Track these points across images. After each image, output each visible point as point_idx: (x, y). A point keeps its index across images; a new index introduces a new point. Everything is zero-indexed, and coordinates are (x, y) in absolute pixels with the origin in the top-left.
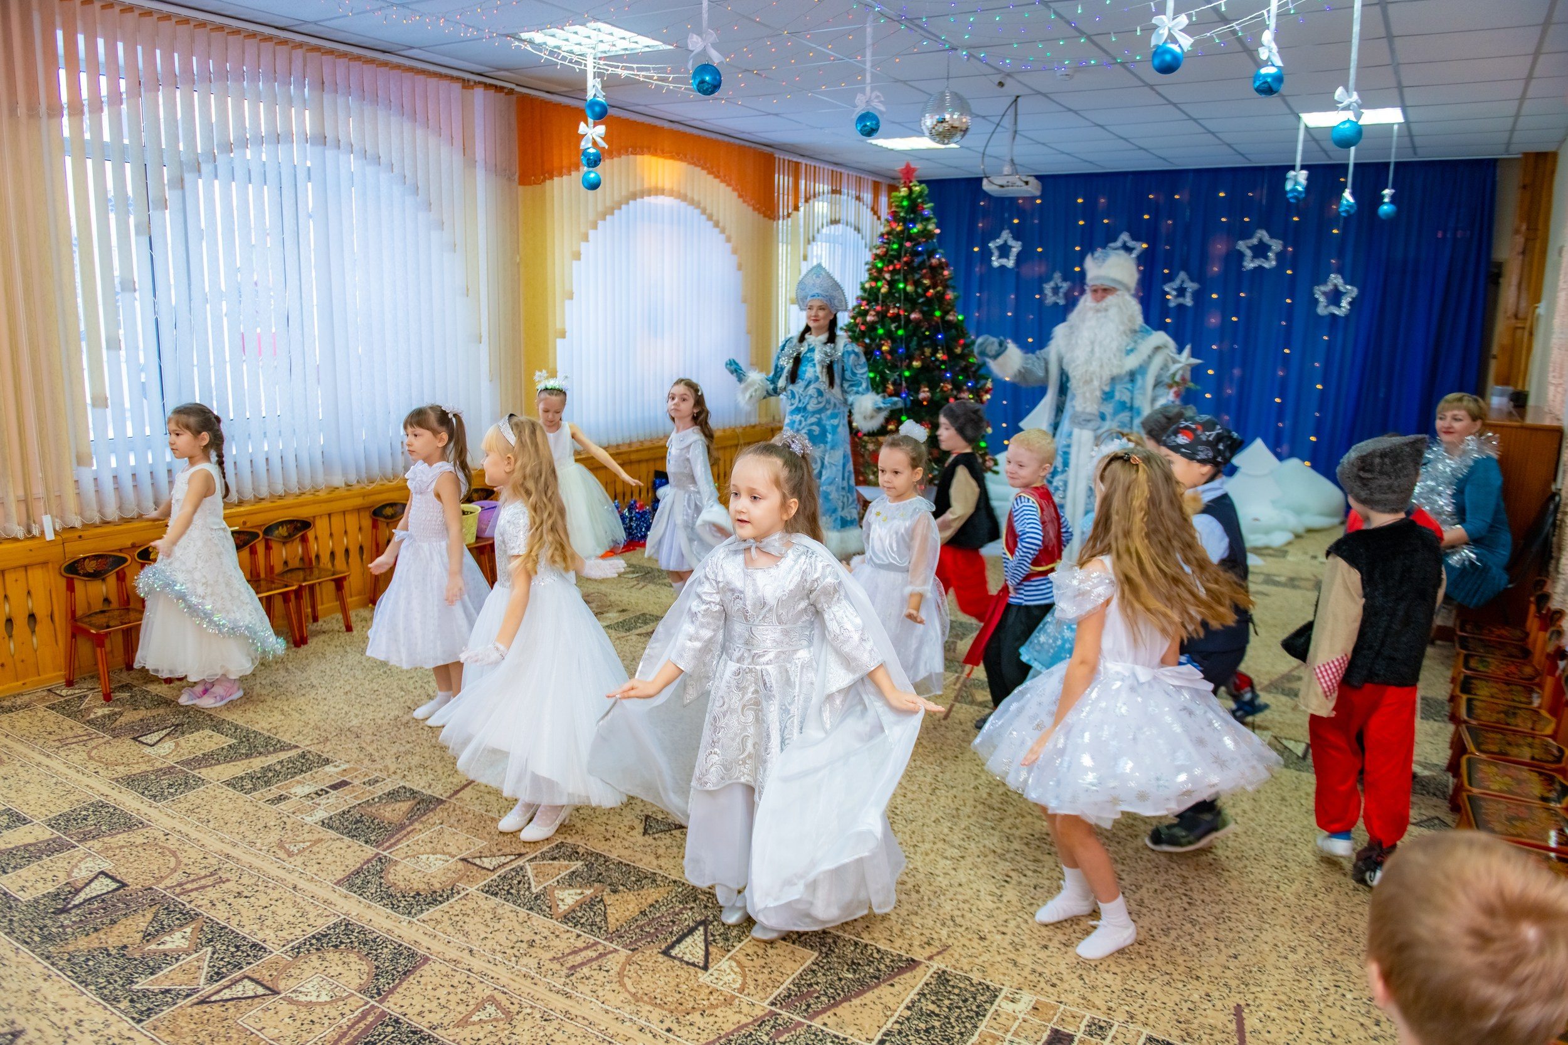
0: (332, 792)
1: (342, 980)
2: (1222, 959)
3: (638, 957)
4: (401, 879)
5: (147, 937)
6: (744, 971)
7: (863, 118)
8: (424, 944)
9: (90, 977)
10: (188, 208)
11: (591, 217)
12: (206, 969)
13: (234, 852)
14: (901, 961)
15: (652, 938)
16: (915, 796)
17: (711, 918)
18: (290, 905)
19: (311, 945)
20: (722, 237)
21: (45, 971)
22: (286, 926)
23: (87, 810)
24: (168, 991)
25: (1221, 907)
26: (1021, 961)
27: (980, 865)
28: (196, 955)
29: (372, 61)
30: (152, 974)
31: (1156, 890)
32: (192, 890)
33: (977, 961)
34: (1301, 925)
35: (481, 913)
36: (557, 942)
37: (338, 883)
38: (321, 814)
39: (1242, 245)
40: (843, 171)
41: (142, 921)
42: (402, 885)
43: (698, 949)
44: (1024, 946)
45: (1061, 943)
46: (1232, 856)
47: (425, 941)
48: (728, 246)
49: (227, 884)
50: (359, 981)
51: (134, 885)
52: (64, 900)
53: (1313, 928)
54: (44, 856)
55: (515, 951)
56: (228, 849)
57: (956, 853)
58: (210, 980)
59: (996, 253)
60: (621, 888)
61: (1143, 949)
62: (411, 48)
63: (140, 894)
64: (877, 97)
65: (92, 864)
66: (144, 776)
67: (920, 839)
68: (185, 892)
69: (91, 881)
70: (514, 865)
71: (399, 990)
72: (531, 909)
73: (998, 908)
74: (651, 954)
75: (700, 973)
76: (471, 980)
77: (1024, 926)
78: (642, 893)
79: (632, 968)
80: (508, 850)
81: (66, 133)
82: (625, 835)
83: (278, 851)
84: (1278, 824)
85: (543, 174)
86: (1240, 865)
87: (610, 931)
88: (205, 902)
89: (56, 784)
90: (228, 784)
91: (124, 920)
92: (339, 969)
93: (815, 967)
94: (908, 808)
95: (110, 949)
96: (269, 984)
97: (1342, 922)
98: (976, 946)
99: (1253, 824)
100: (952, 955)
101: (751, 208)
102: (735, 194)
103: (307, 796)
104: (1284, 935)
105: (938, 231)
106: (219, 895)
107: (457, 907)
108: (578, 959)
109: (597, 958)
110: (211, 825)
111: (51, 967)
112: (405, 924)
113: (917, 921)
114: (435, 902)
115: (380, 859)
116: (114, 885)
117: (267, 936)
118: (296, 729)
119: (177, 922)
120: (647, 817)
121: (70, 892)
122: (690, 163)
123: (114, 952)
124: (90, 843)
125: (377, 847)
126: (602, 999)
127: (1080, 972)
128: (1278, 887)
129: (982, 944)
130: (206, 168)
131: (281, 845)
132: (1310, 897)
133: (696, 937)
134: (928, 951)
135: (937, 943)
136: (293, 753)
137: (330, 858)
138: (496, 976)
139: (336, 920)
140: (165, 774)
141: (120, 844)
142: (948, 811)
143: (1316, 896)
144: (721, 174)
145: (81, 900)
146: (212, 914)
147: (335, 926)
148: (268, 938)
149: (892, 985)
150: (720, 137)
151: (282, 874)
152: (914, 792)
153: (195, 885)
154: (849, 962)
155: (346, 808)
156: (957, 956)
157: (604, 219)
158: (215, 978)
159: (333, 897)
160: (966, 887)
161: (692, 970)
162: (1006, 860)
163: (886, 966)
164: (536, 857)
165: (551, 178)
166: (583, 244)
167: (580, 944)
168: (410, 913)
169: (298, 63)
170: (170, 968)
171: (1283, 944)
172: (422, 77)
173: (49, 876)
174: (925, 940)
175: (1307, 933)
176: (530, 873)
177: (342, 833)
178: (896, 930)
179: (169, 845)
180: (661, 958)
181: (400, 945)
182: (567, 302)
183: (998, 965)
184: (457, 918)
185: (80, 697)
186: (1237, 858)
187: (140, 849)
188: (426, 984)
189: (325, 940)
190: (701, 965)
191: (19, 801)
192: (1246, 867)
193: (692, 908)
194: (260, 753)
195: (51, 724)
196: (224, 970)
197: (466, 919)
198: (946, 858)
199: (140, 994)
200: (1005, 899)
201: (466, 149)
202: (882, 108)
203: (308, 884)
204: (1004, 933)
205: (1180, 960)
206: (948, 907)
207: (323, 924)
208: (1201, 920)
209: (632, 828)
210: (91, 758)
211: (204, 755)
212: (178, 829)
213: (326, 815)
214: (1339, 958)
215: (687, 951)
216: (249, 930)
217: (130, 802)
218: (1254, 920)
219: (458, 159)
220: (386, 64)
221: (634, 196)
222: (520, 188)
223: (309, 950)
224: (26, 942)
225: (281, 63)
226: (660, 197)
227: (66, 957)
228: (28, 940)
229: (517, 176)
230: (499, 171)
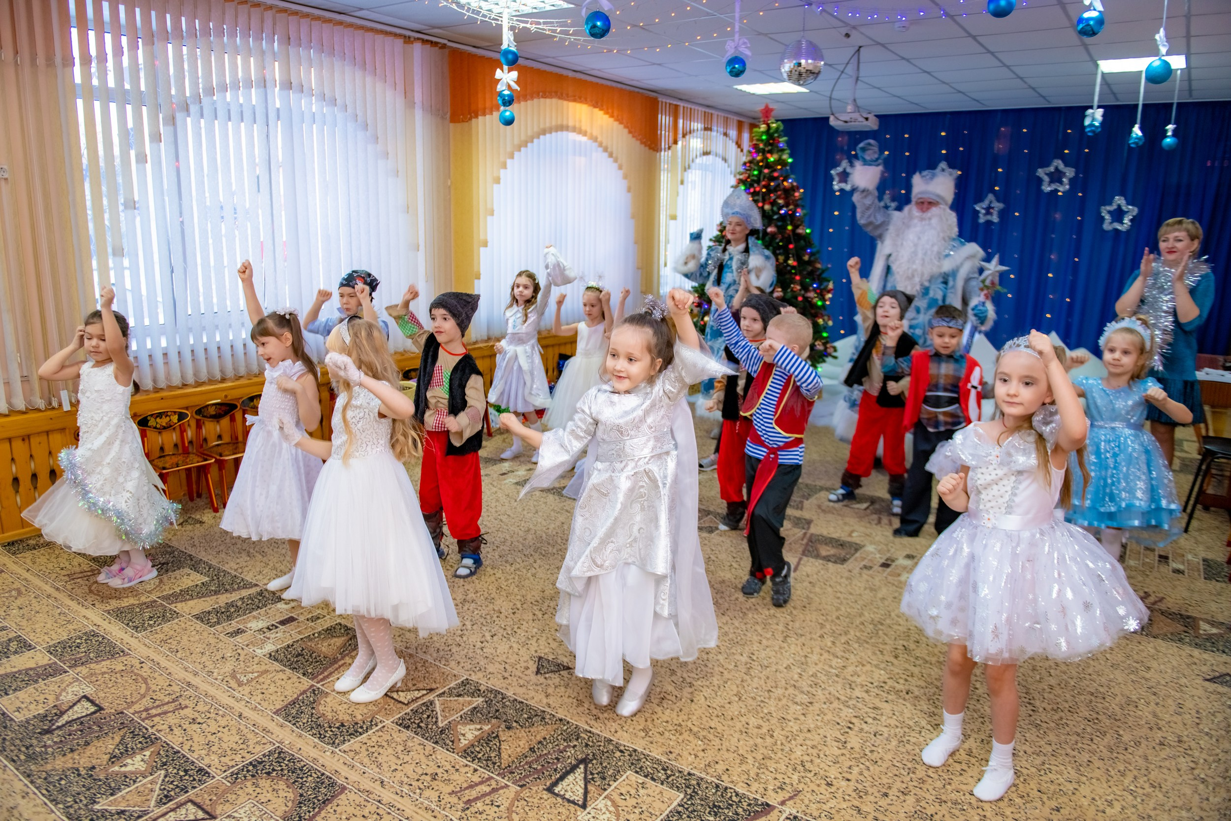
0: (281, 627)
1: (270, 807)
2: (1046, 811)
3: (525, 793)
4: (330, 710)
5: (114, 758)
6: (617, 810)
7: (732, 61)
8: (343, 774)
9: (60, 796)
10: (179, 141)
11: (509, 149)
12: (157, 792)
13: (195, 681)
14: (756, 805)
15: (538, 775)
16: (769, 643)
17: (591, 757)
18: (234, 732)
19: (248, 771)
20: (616, 165)
21: (25, 789)
22: (229, 753)
23: (81, 638)
24: (123, 812)
25: (1042, 758)
26: (864, 808)
27: (826, 711)
28: (151, 778)
29: (329, 21)
30: (112, 795)
31: (982, 741)
32: (155, 716)
33: (825, 807)
34: (1115, 778)
35: (394, 745)
36: (456, 776)
37: (277, 712)
38: (270, 647)
39: (1041, 172)
40: (713, 111)
41: (110, 744)
42: (330, 716)
43: (578, 788)
44: (866, 793)
45: (899, 791)
46: (1049, 707)
47: (344, 771)
48: (620, 173)
49: (185, 710)
50: (284, 808)
51: (109, 710)
52: (50, 721)
53: (1126, 782)
54: (40, 680)
55: (419, 783)
56: (190, 678)
57: (805, 699)
58: (160, 803)
59: (837, 179)
60: (515, 724)
62: (361, 9)
63: (113, 717)
64: (745, 43)
65: (78, 688)
66: (131, 609)
67: (773, 684)
68: (150, 717)
69: (75, 704)
70: (426, 699)
71: (318, 819)
72: (436, 743)
73: (843, 755)
74: (537, 791)
75: (580, 811)
76: (380, 811)
77: (866, 773)
78: (532, 730)
79: (520, 804)
80: (421, 685)
81: (78, 79)
82: (520, 675)
83: (231, 681)
84: (1088, 677)
85: (470, 114)
86: (1056, 717)
87: (503, 766)
88: (165, 727)
89: (60, 614)
90: (198, 617)
91: (96, 743)
92: (269, 796)
93: (680, 809)
94: (763, 654)
95: (81, 769)
96: (208, 809)
97: (1152, 776)
98: (824, 792)
99: (1065, 677)
100: (802, 800)
101: (638, 142)
102: (626, 131)
103: (260, 630)
104: (1101, 789)
105: (790, 160)
106: (177, 721)
107: (374, 739)
108: (474, 793)
109: (490, 793)
110: (179, 655)
111: (30, 785)
112: (328, 753)
113: (772, 765)
114: (355, 733)
115: (314, 690)
116: (93, 709)
117: (212, 762)
118: (258, 570)
119: (139, 746)
120: (540, 658)
121: (56, 714)
122: (590, 105)
123: (83, 772)
124: (79, 669)
125: (312, 679)
128: (1092, 740)
129: (830, 790)
130: (193, 109)
131: (233, 675)
132: (1121, 750)
133: (577, 775)
134: (782, 796)
135: (789, 788)
136: (253, 591)
137: (272, 689)
138: (402, 808)
139: (272, 748)
140: (148, 607)
141: (103, 670)
142: (797, 658)
143: (1126, 749)
144: (615, 114)
145: (64, 722)
146: (169, 738)
147: (271, 753)
148: (212, 763)
150: (614, 84)
151: (231, 702)
152: (768, 639)
153: (159, 711)
154: (711, 804)
155: (290, 642)
156: (807, 802)
157: (520, 150)
158: (164, 800)
159: (271, 726)
160: (814, 733)
161: (572, 807)
162: (848, 707)
163: (744, 810)
164: (444, 693)
165: (476, 116)
166: (502, 171)
167: (476, 779)
168: (334, 743)
169: (268, 23)
170: (128, 789)
171: (1101, 798)
172: (371, 34)
173: (41, 698)
174: (779, 784)
175: (1121, 787)
176: (438, 708)
177: (285, 666)
178: (752, 774)
179: (142, 673)
180: (546, 795)
181: (323, 774)
182: (489, 218)
183: (843, 812)
184: (373, 750)
186: (1053, 709)
187: (118, 675)
188: (341, 814)
189: (260, 767)
190: (580, 803)
191: (28, 629)
192: (1061, 718)
193: (575, 746)
194: (226, 591)
195: (64, 561)
196: (172, 793)
197: (381, 751)
198: (796, 703)
199: (99, 814)
200: (849, 746)
201: (407, 93)
202: (748, 53)
203: (251, 712)
204: (848, 780)
206: (799, 752)
207: (260, 751)
208: (1025, 771)
209: (527, 668)
210: (91, 591)
211: (181, 591)
212: (152, 657)
213: (274, 648)
214: (1152, 813)
215: (569, 788)
216: (198, 756)
217: (116, 632)
218: (1072, 772)
219: (400, 101)
220: (341, 23)
221: (544, 132)
222: (451, 125)
223: (245, 777)
224: (14, 761)
225: (255, 22)
226: (565, 133)
227: (44, 775)
228: (15, 758)
229: (448, 115)
230: (434, 111)
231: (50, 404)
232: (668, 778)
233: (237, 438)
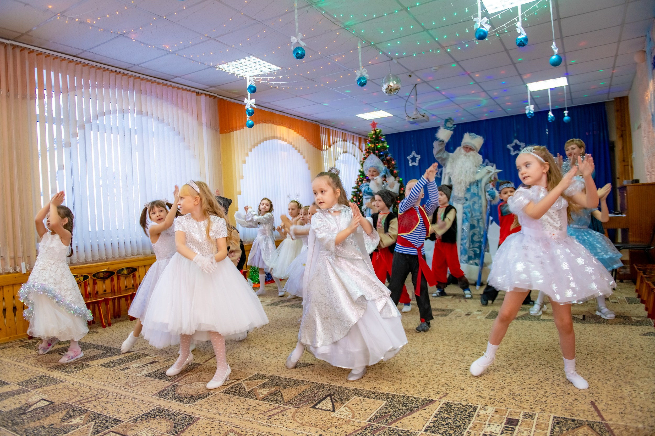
0: (150, 365)
1: (158, 429)
3: (300, 410)
4: (184, 391)
5: (63, 420)
6: (352, 410)
7: (359, 79)
8: (197, 413)
10: (86, 138)
11: (249, 147)
12: (91, 430)
13: (104, 388)
14: (426, 401)
15: (306, 403)
16: (416, 346)
17: (333, 393)
18: (132, 404)
19: (142, 418)
20: (302, 156)
22: (130, 412)
23: (36, 378)
26: (483, 395)
28: (87, 425)
29: (160, 83)
30: (65, 433)
31: (536, 366)
32: (85, 402)
33: (462, 397)
34: (608, 372)
35: (223, 400)
36: (260, 408)
37: (154, 395)
38: (145, 372)
39: (509, 146)
40: (346, 132)
41: (61, 415)
42: (184, 393)
43: (329, 405)
44: (483, 390)
45: (500, 388)
47: (197, 412)
48: (304, 160)
49: (102, 399)
50: (166, 429)
51: (57, 403)
52: (24, 410)
54: (15, 395)
55: (241, 412)
56: (102, 387)
57: (440, 362)
58: (94, 434)
59: (410, 161)
60: (288, 387)
61: (539, 386)
62: (176, 77)
63: (60, 405)
64: (365, 71)
65: (38, 397)
68: (82, 403)
69: (37, 402)
70: (237, 383)
71: (186, 431)
72: (246, 397)
74: (307, 409)
75: (332, 413)
76: (221, 425)
77: (480, 384)
78: (298, 388)
79: (298, 414)
80: (233, 378)
83: (125, 386)
85: (229, 129)
88: (91, 406)
89: (22, 371)
91: (52, 415)
92: (157, 425)
93: (386, 406)
95: (45, 426)
96: (123, 433)
97: (626, 369)
98: (460, 392)
100: (450, 397)
101: (312, 146)
102: (305, 140)
103: (138, 367)
104: (601, 376)
106: (98, 403)
107: (212, 399)
108: (272, 413)
109: (281, 412)
110: (94, 380)
111: (16, 434)
112: (187, 407)
113: (430, 386)
114: (200, 398)
115: (173, 386)
116: (48, 403)
117: (122, 416)
119: (78, 414)
121: (27, 407)
122: (287, 127)
123: (47, 427)
124: (37, 390)
125: (172, 381)
126: (286, 426)
127: (512, 397)
129: (463, 391)
131: (127, 384)
133: (327, 401)
134: (438, 396)
135: (442, 393)
137: (150, 387)
138: (233, 422)
139: (154, 407)
140: (73, 364)
141: (51, 389)
144: (300, 132)
145: (32, 409)
146: (95, 410)
147: (154, 410)
149: (425, 409)
151: (127, 394)
153: (86, 401)
154: (402, 403)
155: (156, 370)
156: (452, 397)
157: (255, 148)
158: (96, 433)
159: (152, 400)
160: (449, 373)
161: (327, 412)
163: (420, 403)
164: (246, 379)
165: (233, 131)
166: (246, 158)
167: (272, 407)
168: (189, 403)
169: (131, 83)
170: (74, 431)
171: (603, 379)
172: (180, 90)
173: (18, 401)
174: (436, 392)
175: (612, 374)
176: (244, 384)
177: (155, 378)
178: (421, 390)
179: (74, 388)
180: (311, 409)
181: (185, 415)
182: (241, 180)
183: (473, 398)
184: (212, 403)
185: (35, 343)
187: (60, 390)
188: (199, 428)
189: (149, 415)
190: (331, 410)
191: (5, 378)
193: (323, 391)
194: (116, 355)
195: (21, 352)
196: (100, 430)
197: (216, 403)
198: (436, 364)
201: (199, 118)
202: (367, 75)
203: (140, 396)
204: (472, 387)
205: (558, 388)
206: (443, 380)
207: (148, 410)
210: (39, 361)
211: (91, 357)
212: (78, 382)
213: (147, 373)
214: (631, 381)
215: (324, 406)
216: (113, 414)
217: (56, 374)
219: (195, 122)
220: (166, 85)
221: (266, 139)
222: (221, 135)
223: (141, 420)
224: (5, 426)
225: (124, 83)
226: (276, 140)
227: (24, 430)
228: (6, 425)
229: (219, 130)
230: (212, 127)
231: (16, 270)
232: (376, 396)
233: (114, 290)
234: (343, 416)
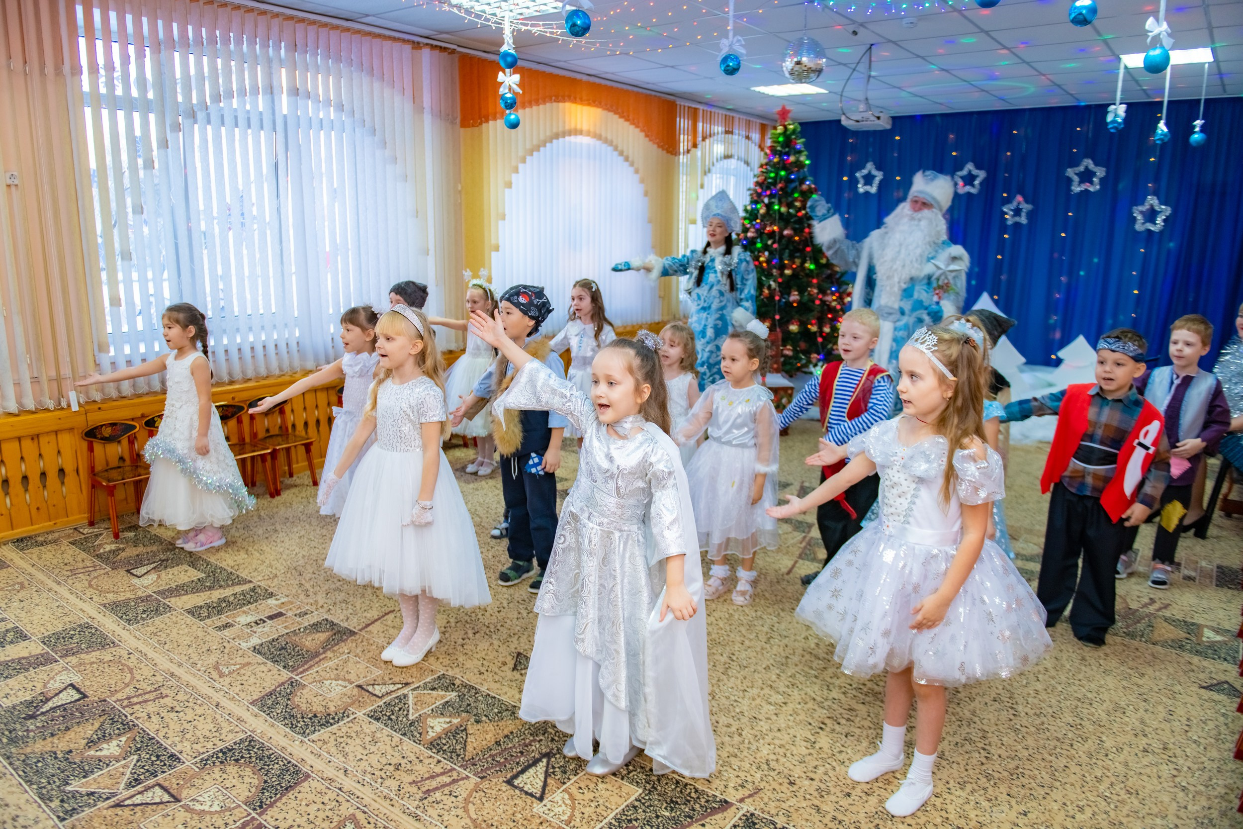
0: (269, 622)
1: (234, 792)
2: (1013, 815)
3: (485, 785)
4: (305, 701)
5: (91, 743)
6: (574, 803)
7: (725, 60)
8: (309, 762)
9: (35, 777)
11: (521, 153)
12: (128, 775)
13: (178, 671)
14: (715, 801)
15: (500, 767)
16: (752, 644)
17: (555, 751)
18: (209, 720)
19: (218, 758)
20: (631, 169)
21: (3, 770)
22: (202, 740)
23: (75, 630)
24: (92, 794)
25: (1016, 762)
26: (824, 807)
27: (800, 712)
28: (124, 762)
29: (337, 27)
30: (84, 777)
31: (957, 743)
32: (136, 704)
33: (784, 805)
34: (1090, 784)
35: (362, 736)
36: (419, 767)
37: (253, 703)
38: (255, 641)
39: (1070, 172)
40: (735, 115)
41: (89, 730)
42: (304, 707)
43: (538, 781)
44: (828, 793)
45: (863, 791)
46: (1031, 712)
47: (311, 760)
48: (637, 177)
49: (166, 699)
50: (247, 793)
51: (93, 697)
52: (35, 707)
53: (1102, 788)
54: (31, 669)
55: (382, 773)
56: (174, 669)
57: (779, 699)
58: (129, 785)
59: (862, 181)
60: (484, 718)
61: (938, 802)
62: (367, 15)
63: (95, 705)
64: (738, 41)
65: (66, 677)
66: (126, 603)
67: (750, 684)
68: (131, 705)
69: (60, 692)
70: (400, 693)
71: (278, 804)
72: (404, 735)
73: (810, 754)
74: (497, 782)
75: (536, 803)
76: (340, 799)
77: (831, 773)
78: (500, 724)
79: (477, 795)
80: (397, 679)
81: (86, 87)
82: (497, 670)
83: (213, 672)
84: (1077, 682)
85: (480, 118)
86: (1038, 722)
87: (467, 758)
88: (144, 714)
89: (58, 607)
90: (190, 612)
91: (76, 728)
92: (234, 782)
93: (637, 804)
94: (743, 655)
95: (58, 752)
96: (174, 792)
97: (1130, 783)
98: (785, 790)
99: (1053, 682)
100: (762, 798)
101: (656, 146)
102: (643, 134)
103: (248, 624)
104: (1073, 794)
105: (807, 162)
106: (156, 709)
107: (344, 729)
108: (434, 784)
109: (450, 783)
110: (166, 647)
111: (8, 766)
112: (297, 743)
113: (735, 762)
114: (327, 724)
115: (292, 682)
116: (77, 696)
117: (184, 749)
118: (254, 567)
119: (117, 732)
120: (519, 654)
121: (42, 701)
122: (604, 109)
123: (60, 755)
124: (69, 659)
125: (292, 672)
126: (445, 823)
127: (877, 821)
128: (1072, 745)
129: (791, 789)
130: (201, 115)
131: (216, 667)
132: (1101, 756)
133: (538, 768)
134: (741, 794)
135: (750, 786)
136: (246, 587)
137: (252, 680)
138: (361, 795)
139: (243, 736)
140: (143, 601)
141: (92, 660)
142: (778, 659)
143: (1107, 755)
144: (631, 118)
145: (48, 708)
146: (147, 725)
147: (242, 741)
148: (184, 750)
149: (703, 825)
151: (210, 692)
152: (751, 640)
153: (140, 699)
154: (668, 800)
155: (275, 636)
156: (766, 800)
157: (532, 155)
158: (133, 783)
159: (246, 716)
160: (784, 732)
161: (529, 799)
162: (823, 708)
163: (701, 806)
164: (418, 687)
165: (487, 121)
166: (514, 176)
167: (438, 770)
168: (304, 733)
169: (275, 30)
170: (101, 772)
171: (1072, 803)
172: (378, 40)
173: (30, 686)
174: (740, 782)
175: (1095, 793)
176: (411, 701)
177: (267, 659)
179: (129, 663)
180: (505, 787)
181: (289, 762)
182: (500, 223)
183: (802, 811)
184: (342, 740)
185: (96, 535)
186: (1035, 714)
187: (106, 665)
188: (301, 800)
189: (229, 754)
190: (538, 795)
191: (26, 621)
192: (1043, 723)
193: (541, 740)
194: (221, 586)
195: (69, 557)
196: (142, 777)
197: (349, 741)
198: (770, 703)
199: (70, 795)
200: (817, 746)
201: (416, 98)
202: (743, 51)
203: (228, 702)
204: (812, 779)
205: (972, 815)
206: (765, 751)
207: (232, 739)
208: (996, 775)
209: (505, 664)
210: (90, 586)
211: (177, 586)
212: (140, 649)
213: (259, 642)
214: (1124, 820)
215: (528, 781)
216: (172, 742)
217: (110, 624)
218: (1046, 777)
219: (408, 107)
220: (348, 30)
221: (557, 136)
222: (462, 130)
223: (214, 763)
225: (261, 30)
226: (578, 137)
227: (23, 757)
229: (458, 121)
230: (443, 116)
231: (60, 404)
232: (629, 773)
234: (552, 814)
